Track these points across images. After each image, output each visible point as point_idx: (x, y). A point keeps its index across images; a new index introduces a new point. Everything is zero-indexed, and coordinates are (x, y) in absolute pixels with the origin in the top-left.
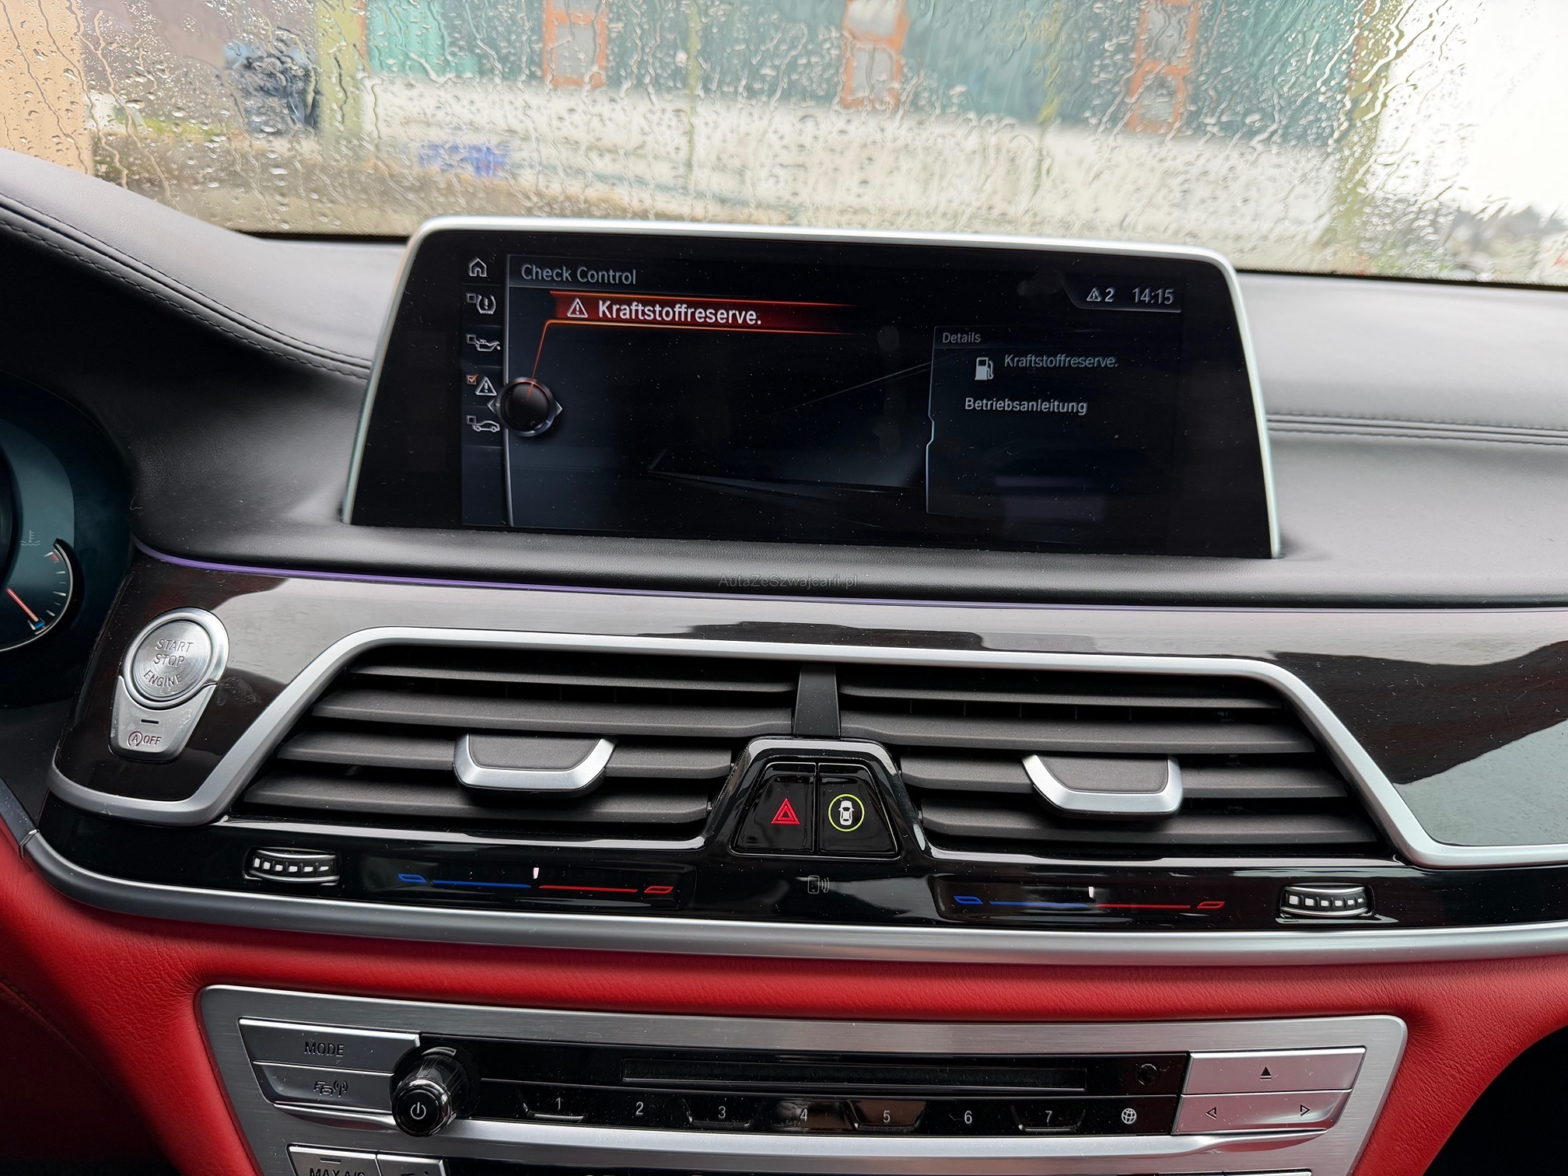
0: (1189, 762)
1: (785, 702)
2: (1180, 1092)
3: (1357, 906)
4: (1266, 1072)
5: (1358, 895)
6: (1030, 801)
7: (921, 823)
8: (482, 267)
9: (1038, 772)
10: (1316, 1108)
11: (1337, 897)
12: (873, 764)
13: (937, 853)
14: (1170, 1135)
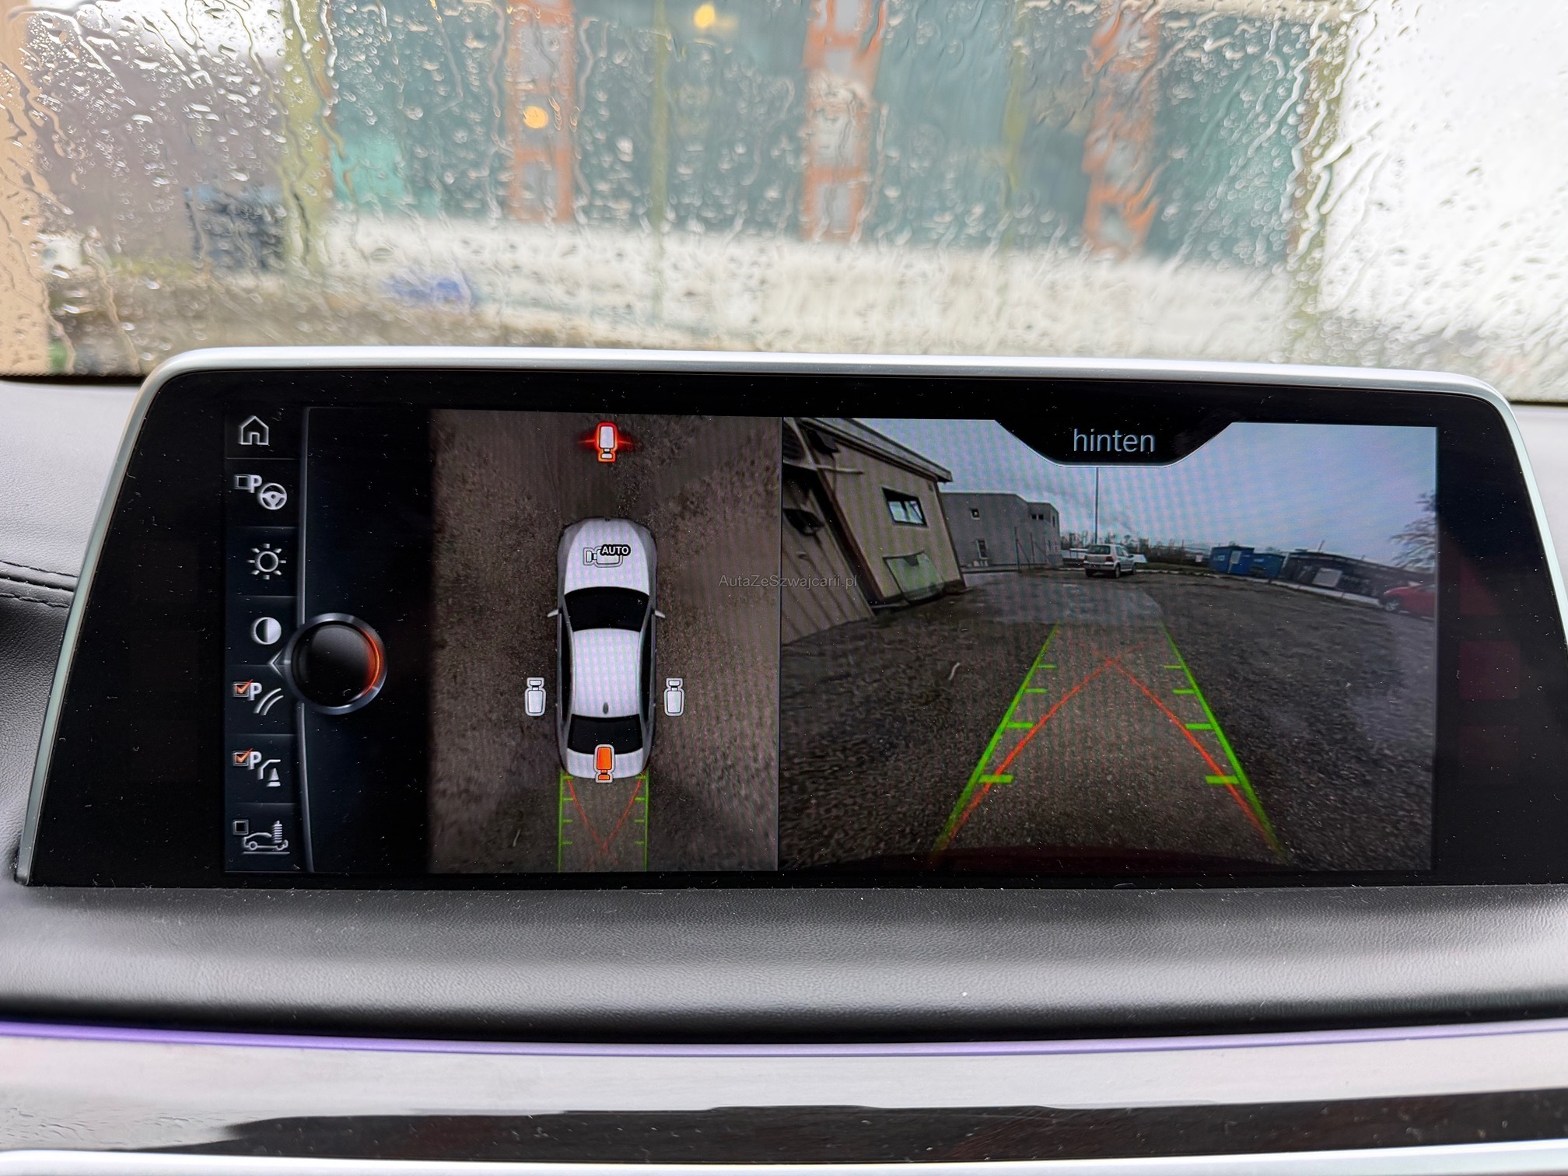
8: (261, 430)
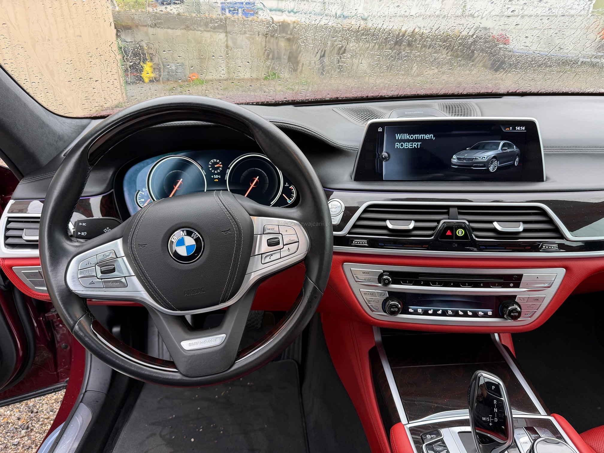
0: (525, 222)
1: (447, 213)
2: (521, 281)
3: (556, 248)
4: (538, 278)
5: (557, 246)
6: (494, 230)
7: (474, 234)
8: (381, 129)
9: (496, 225)
10: (546, 283)
11: (552, 246)
12: (465, 224)
13: (477, 239)
14: (519, 288)
